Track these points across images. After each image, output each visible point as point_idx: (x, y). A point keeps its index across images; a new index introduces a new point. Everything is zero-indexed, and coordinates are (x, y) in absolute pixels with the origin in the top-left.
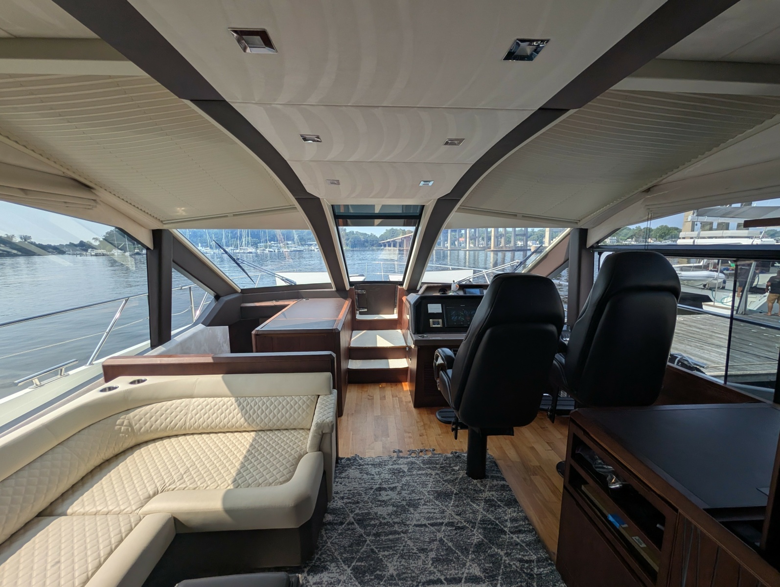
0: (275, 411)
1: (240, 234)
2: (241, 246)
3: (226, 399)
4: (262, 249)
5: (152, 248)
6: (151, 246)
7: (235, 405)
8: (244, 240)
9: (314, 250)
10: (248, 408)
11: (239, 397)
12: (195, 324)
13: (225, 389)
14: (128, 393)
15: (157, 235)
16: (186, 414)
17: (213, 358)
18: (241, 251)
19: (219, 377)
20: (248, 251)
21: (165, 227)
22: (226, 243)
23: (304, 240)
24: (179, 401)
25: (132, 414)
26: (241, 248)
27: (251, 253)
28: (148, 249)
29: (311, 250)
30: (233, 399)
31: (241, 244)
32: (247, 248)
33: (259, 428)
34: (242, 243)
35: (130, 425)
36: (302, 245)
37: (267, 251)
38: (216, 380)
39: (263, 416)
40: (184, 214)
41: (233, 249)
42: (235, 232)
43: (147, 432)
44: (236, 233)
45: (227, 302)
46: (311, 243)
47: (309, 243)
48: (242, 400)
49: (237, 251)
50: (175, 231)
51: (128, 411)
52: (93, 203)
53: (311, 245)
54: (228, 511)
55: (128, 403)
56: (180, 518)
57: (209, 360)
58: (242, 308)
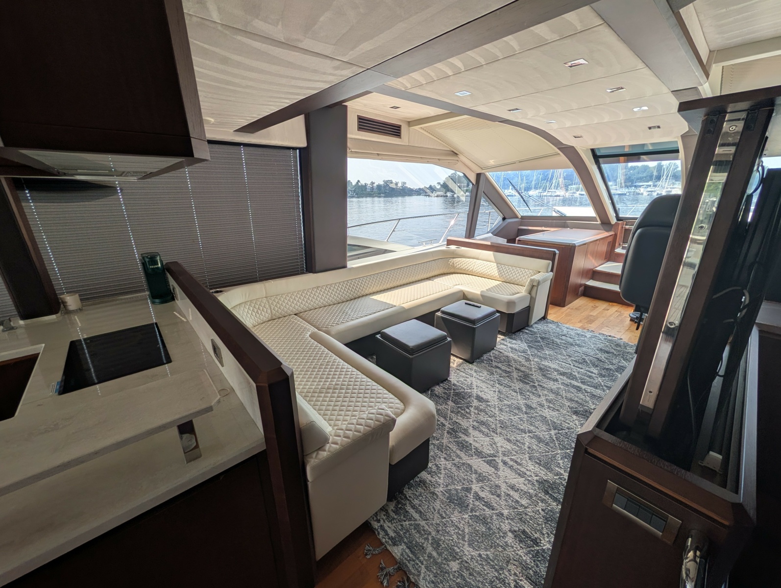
0: (514, 274)
1: (552, 175)
2: (549, 189)
3: (492, 263)
4: (571, 192)
5: (475, 184)
6: (474, 183)
7: (496, 266)
8: (554, 182)
9: (642, 194)
10: (501, 269)
11: (498, 264)
12: (488, 233)
13: (493, 259)
14: (455, 250)
15: (479, 176)
16: (474, 266)
17: (491, 243)
18: (548, 194)
19: (491, 253)
20: (556, 194)
21: (483, 171)
22: (535, 186)
23: (632, 181)
24: (472, 260)
25: (454, 260)
26: (549, 190)
27: (559, 196)
28: (473, 184)
29: (639, 194)
30: (495, 264)
31: (550, 187)
32: (555, 190)
33: (503, 280)
34: (551, 185)
35: (453, 263)
36: (627, 187)
37: (578, 195)
38: (489, 254)
39: (507, 275)
40: (493, 163)
41: (540, 191)
42: (546, 174)
43: (458, 268)
44: (548, 174)
45: (509, 223)
46: (641, 184)
47: (637, 184)
48: (499, 265)
49: (545, 194)
50: (487, 173)
51: (454, 258)
52: (457, 162)
53: (640, 186)
54: (482, 296)
55: (455, 255)
56: (466, 293)
57: (489, 243)
58: (518, 229)
